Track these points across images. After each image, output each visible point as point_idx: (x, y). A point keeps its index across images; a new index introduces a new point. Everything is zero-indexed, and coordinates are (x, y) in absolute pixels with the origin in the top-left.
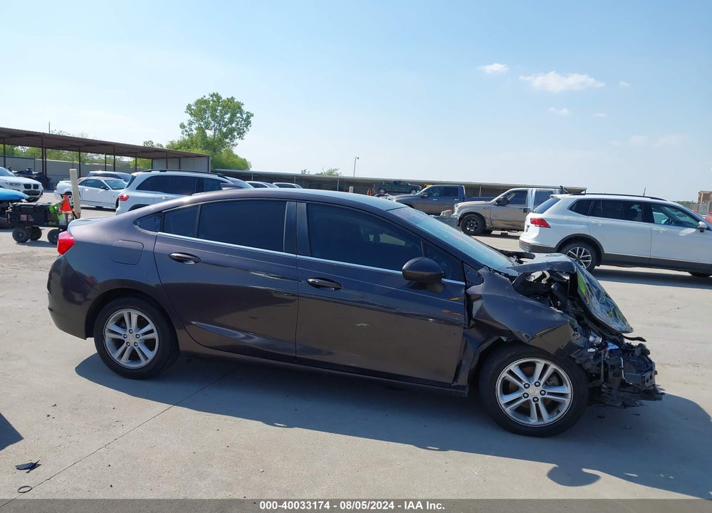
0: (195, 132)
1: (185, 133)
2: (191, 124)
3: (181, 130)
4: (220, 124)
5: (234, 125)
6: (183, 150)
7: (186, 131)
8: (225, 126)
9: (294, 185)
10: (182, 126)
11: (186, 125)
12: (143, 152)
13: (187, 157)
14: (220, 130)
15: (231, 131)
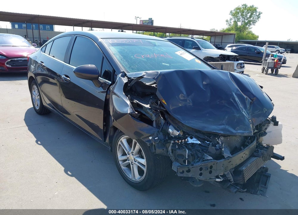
0: (232, 23)
1: (228, 24)
2: (231, 20)
3: (226, 23)
4: (244, 19)
5: (251, 19)
6: (226, 32)
7: (228, 23)
8: (247, 19)
9: (275, 46)
10: (227, 21)
11: (229, 20)
12: (206, 33)
13: (225, 35)
14: (244, 21)
15: (249, 22)
